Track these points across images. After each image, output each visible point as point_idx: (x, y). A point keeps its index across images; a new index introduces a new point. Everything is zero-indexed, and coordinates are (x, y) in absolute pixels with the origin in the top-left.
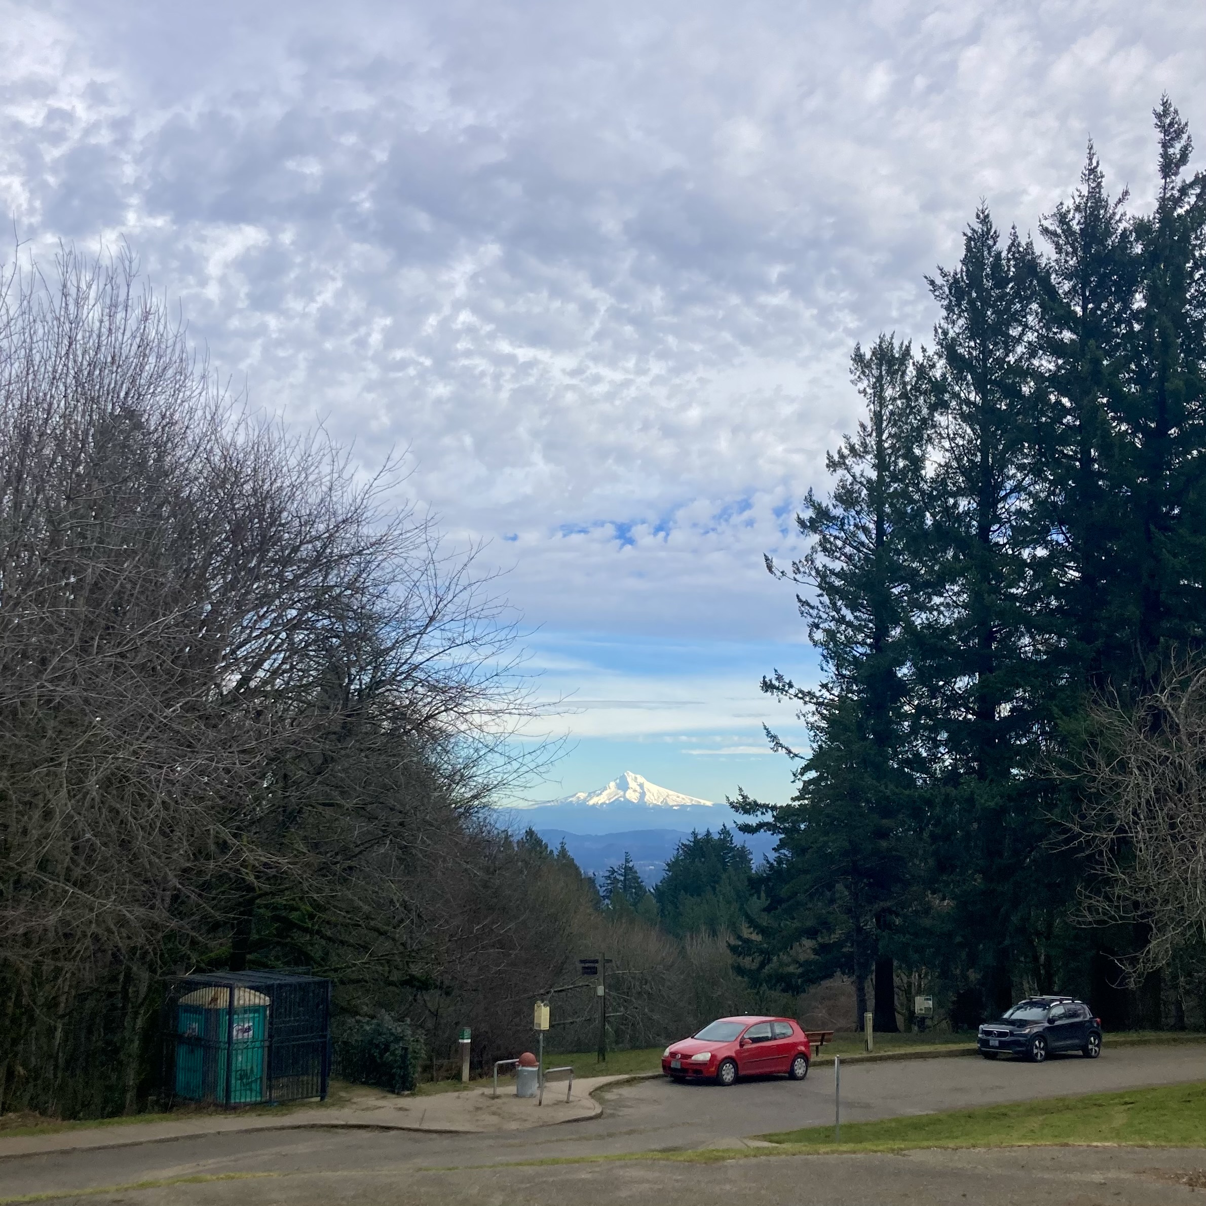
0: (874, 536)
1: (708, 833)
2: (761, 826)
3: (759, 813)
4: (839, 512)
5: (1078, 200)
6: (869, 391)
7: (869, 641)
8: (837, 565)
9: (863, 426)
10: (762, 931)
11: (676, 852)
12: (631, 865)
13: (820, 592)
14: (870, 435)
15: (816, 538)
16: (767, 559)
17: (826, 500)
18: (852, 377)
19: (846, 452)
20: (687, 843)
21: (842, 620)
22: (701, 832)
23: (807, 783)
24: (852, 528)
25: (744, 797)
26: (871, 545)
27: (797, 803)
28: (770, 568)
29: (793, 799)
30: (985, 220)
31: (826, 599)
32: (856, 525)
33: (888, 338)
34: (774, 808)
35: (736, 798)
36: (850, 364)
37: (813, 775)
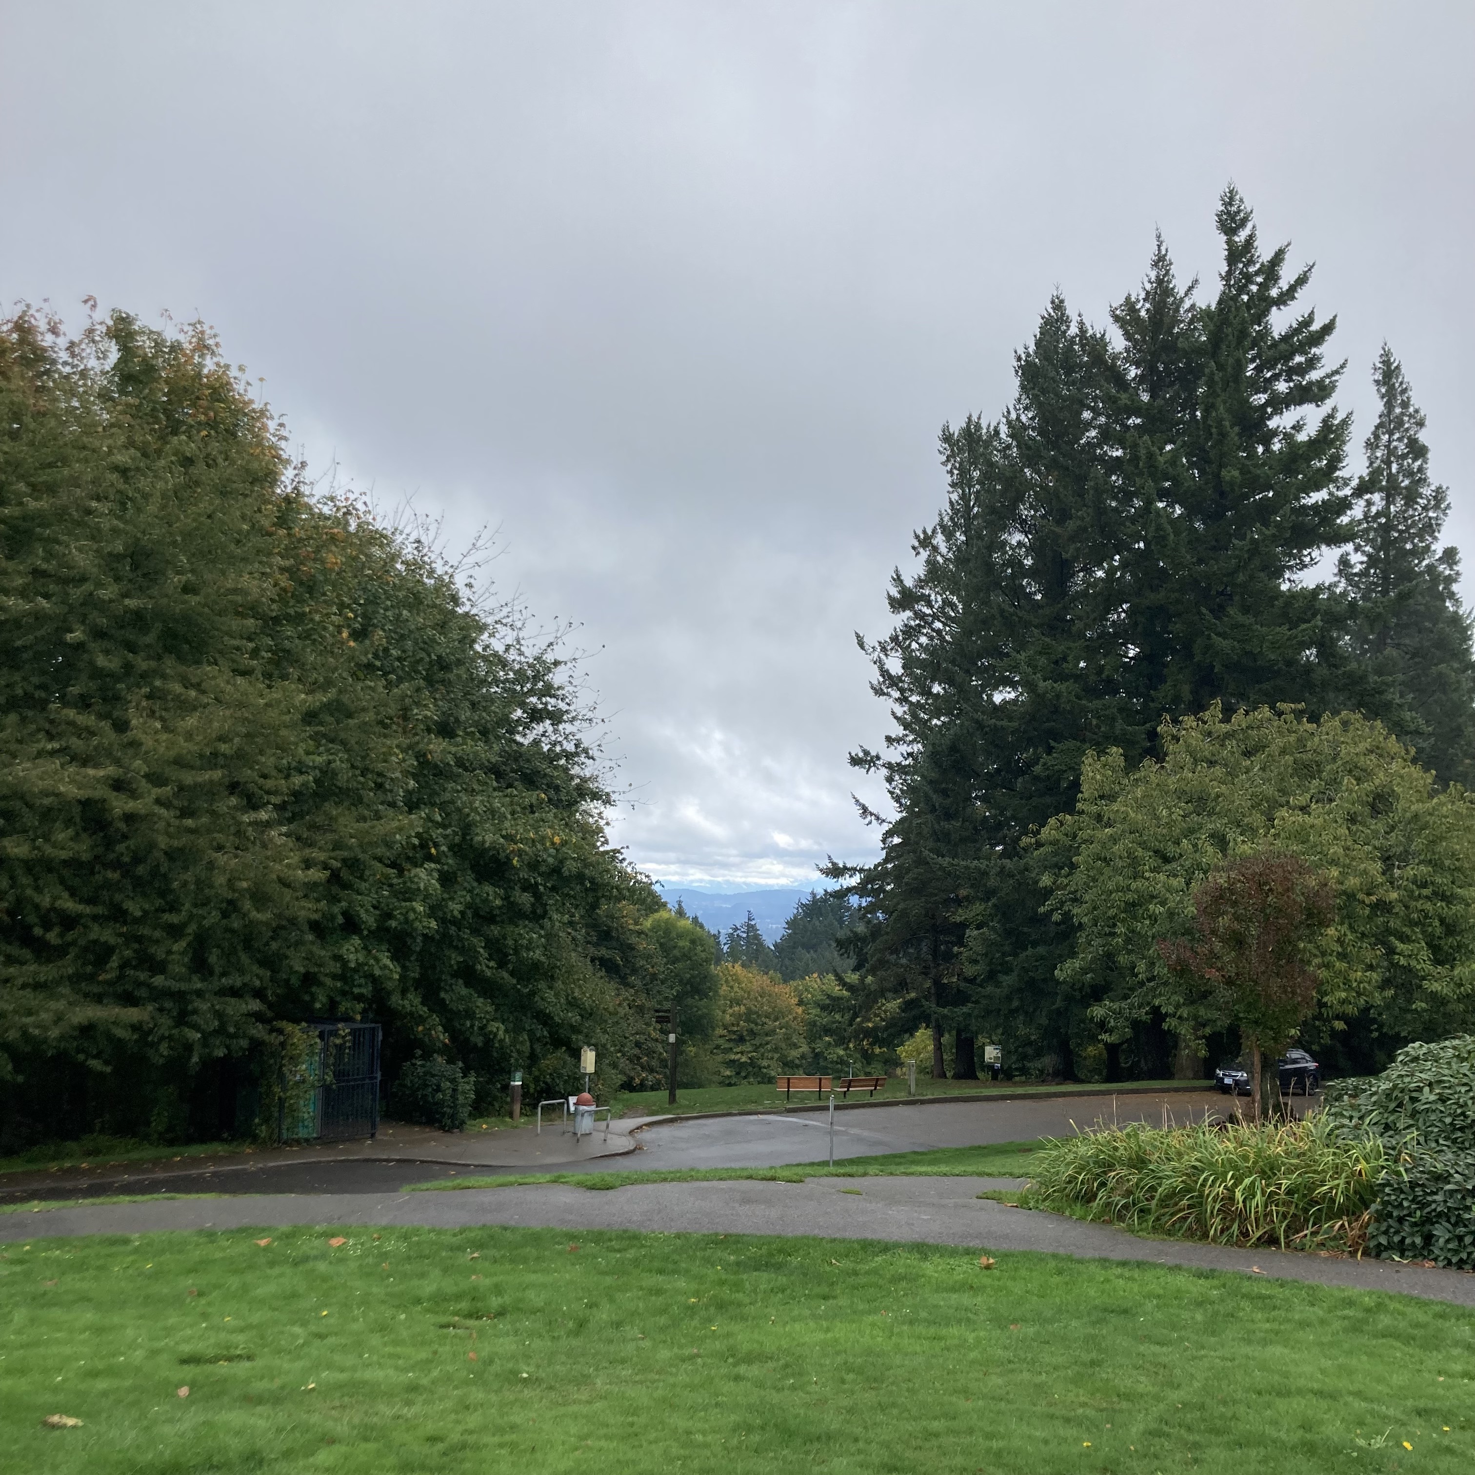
2: (849, 889)
3: (848, 877)
5: (1148, 287)
6: (956, 472)
9: (953, 507)
10: (850, 988)
11: (795, 911)
12: (753, 922)
16: (858, 636)
17: (912, 582)
20: (808, 902)
24: (940, 604)
25: (834, 864)
27: (882, 867)
28: (861, 645)
30: (1058, 305)
33: (975, 418)
34: (861, 870)
35: (826, 864)
36: (939, 445)
37: (897, 840)
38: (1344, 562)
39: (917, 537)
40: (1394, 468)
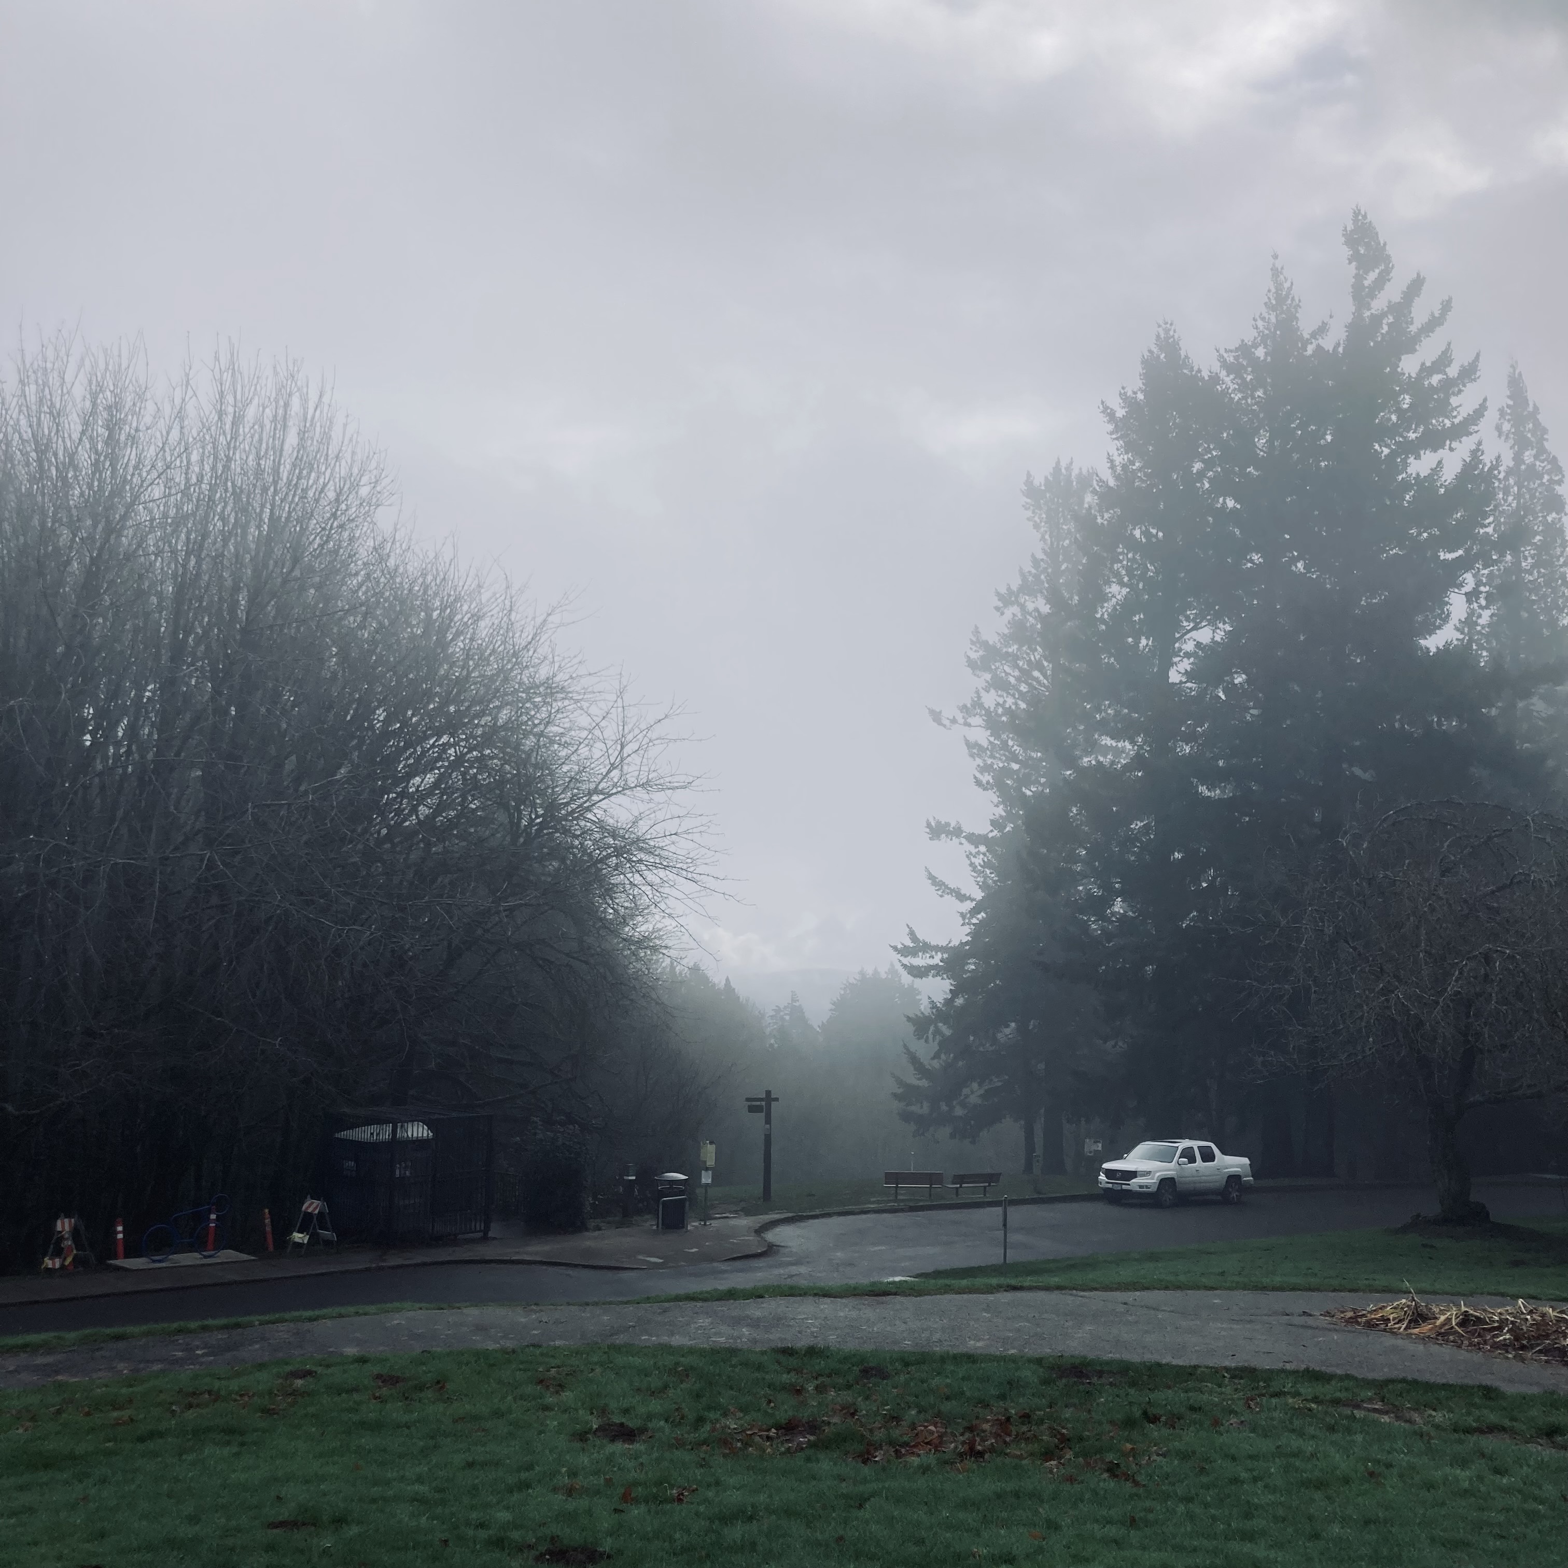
0: (1049, 672)
1: (876, 972)
2: (930, 968)
3: (928, 955)
5: (1266, 330)
6: (1043, 526)
7: (1043, 780)
8: (1010, 704)
10: (929, 1076)
11: (842, 992)
12: (797, 1004)
13: (990, 732)
14: (1044, 571)
15: (988, 676)
19: (1016, 589)
20: (855, 982)
21: (1014, 758)
22: (869, 971)
23: (975, 927)
24: (1026, 666)
26: (1045, 682)
27: (968, 947)
29: (963, 943)
31: (997, 740)
32: (1029, 662)
33: (1064, 463)
34: (944, 949)
36: (1024, 499)
37: (982, 915)
39: (1000, 597)
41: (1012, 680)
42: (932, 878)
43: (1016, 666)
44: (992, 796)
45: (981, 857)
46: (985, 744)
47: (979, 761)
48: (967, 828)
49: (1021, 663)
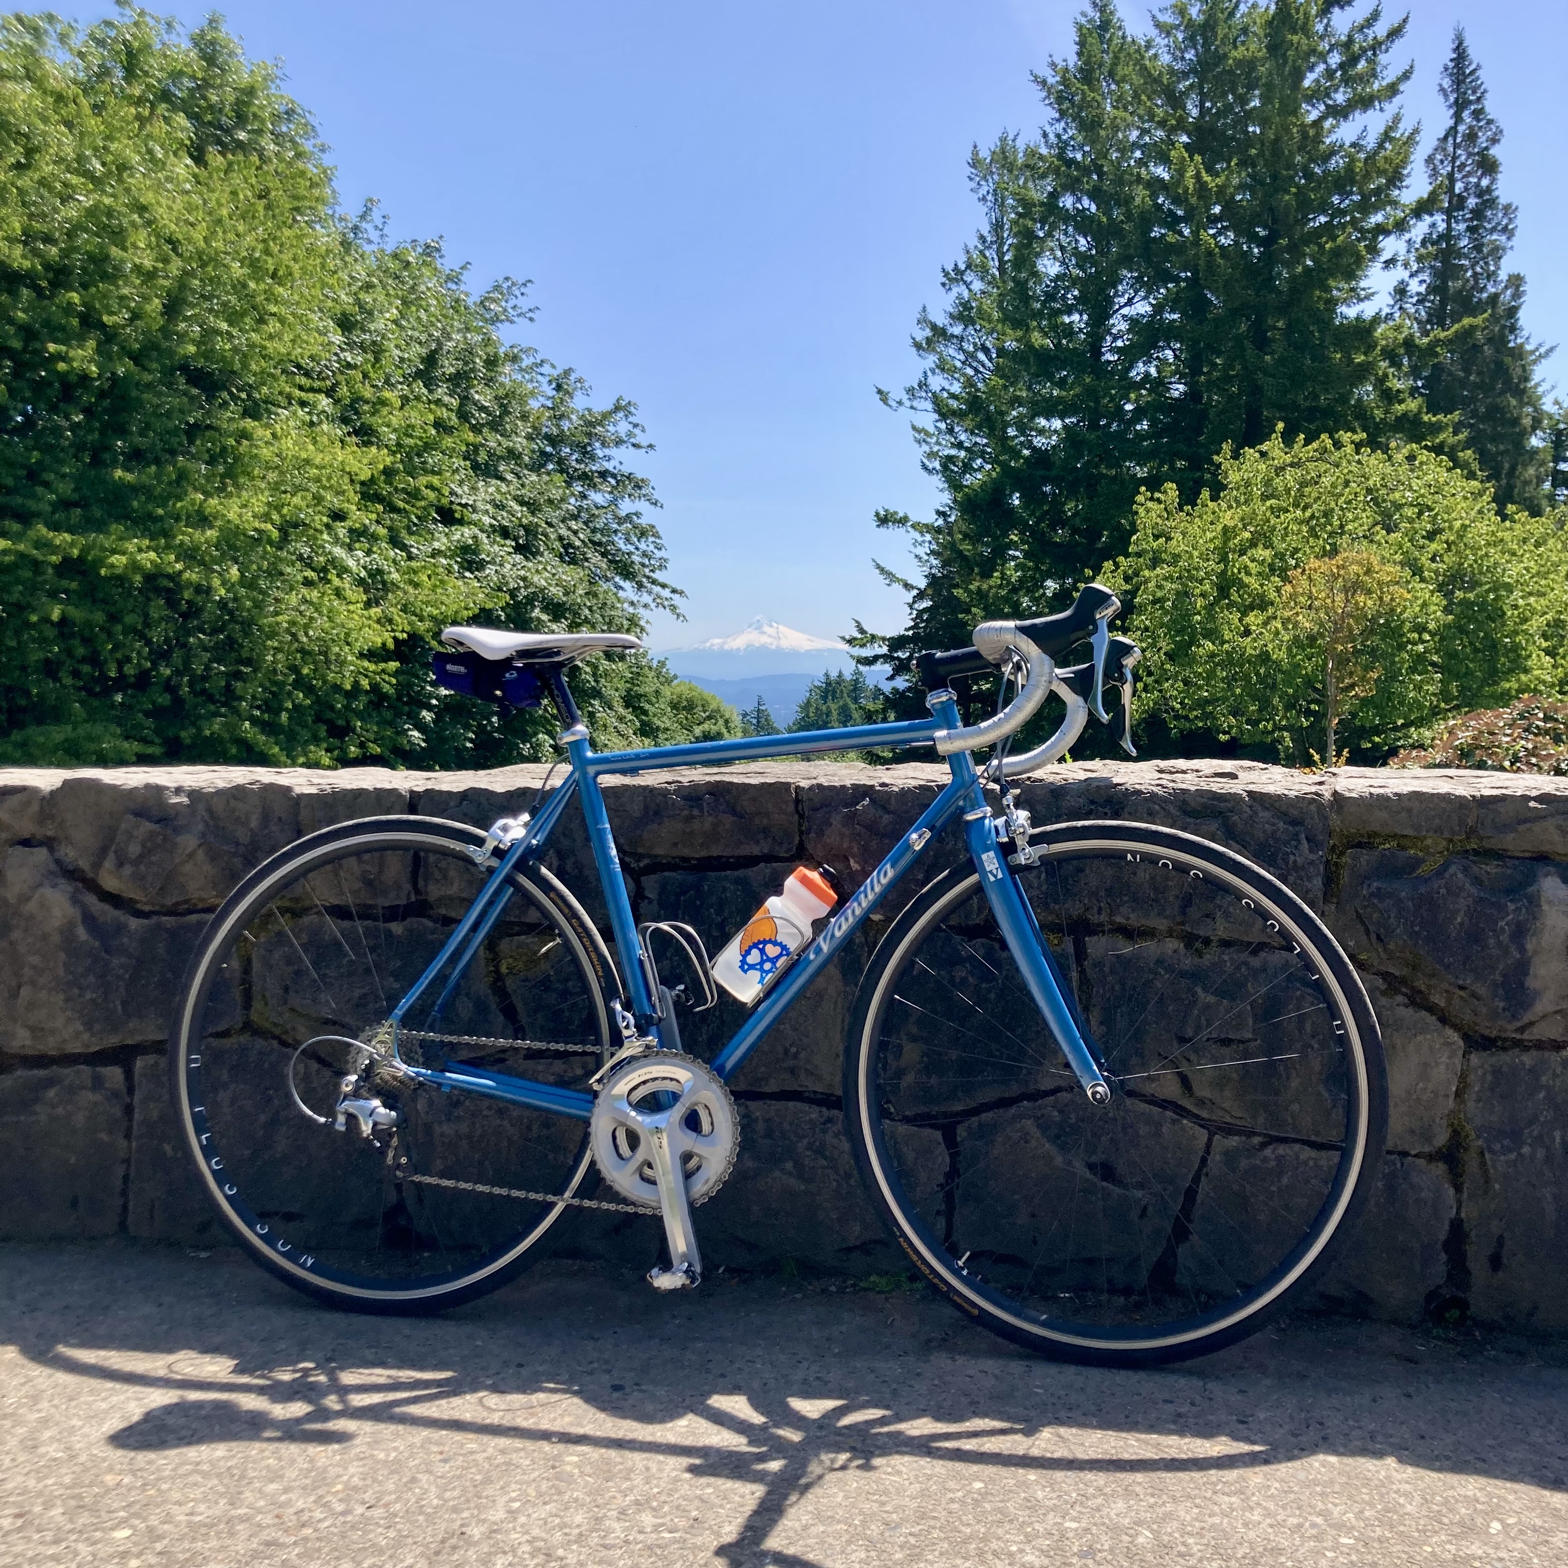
2: (877, 657)
4: (957, 330)
6: (990, 197)
8: (956, 388)
9: (982, 238)
11: (808, 694)
12: (762, 706)
13: (936, 416)
14: (989, 248)
15: (931, 360)
16: (880, 392)
17: (941, 320)
18: (973, 185)
19: (962, 267)
20: (820, 684)
21: (960, 445)
23: (921, 612)
24: (971, 349)
26: (991, 365)
27: (910, 633)
28: (884, 401)
29: (907, 630)
30: (1103, 9)
31: (943, 426)
32: (975, 344)
33: (1010, 140)
34: (889, 639)
36: (969, 170)
37: (926, 604)
38: (1401, 291)
39: (946, 274)
40: (1459, 187)
41: (959, 364)
42: (878, 567)
43: (961, 349)
44: (937, 481)
45: (926, 545)
46: (931, 430)
47: (926, 448)
48: (914, 518)
49: (965, 345)
